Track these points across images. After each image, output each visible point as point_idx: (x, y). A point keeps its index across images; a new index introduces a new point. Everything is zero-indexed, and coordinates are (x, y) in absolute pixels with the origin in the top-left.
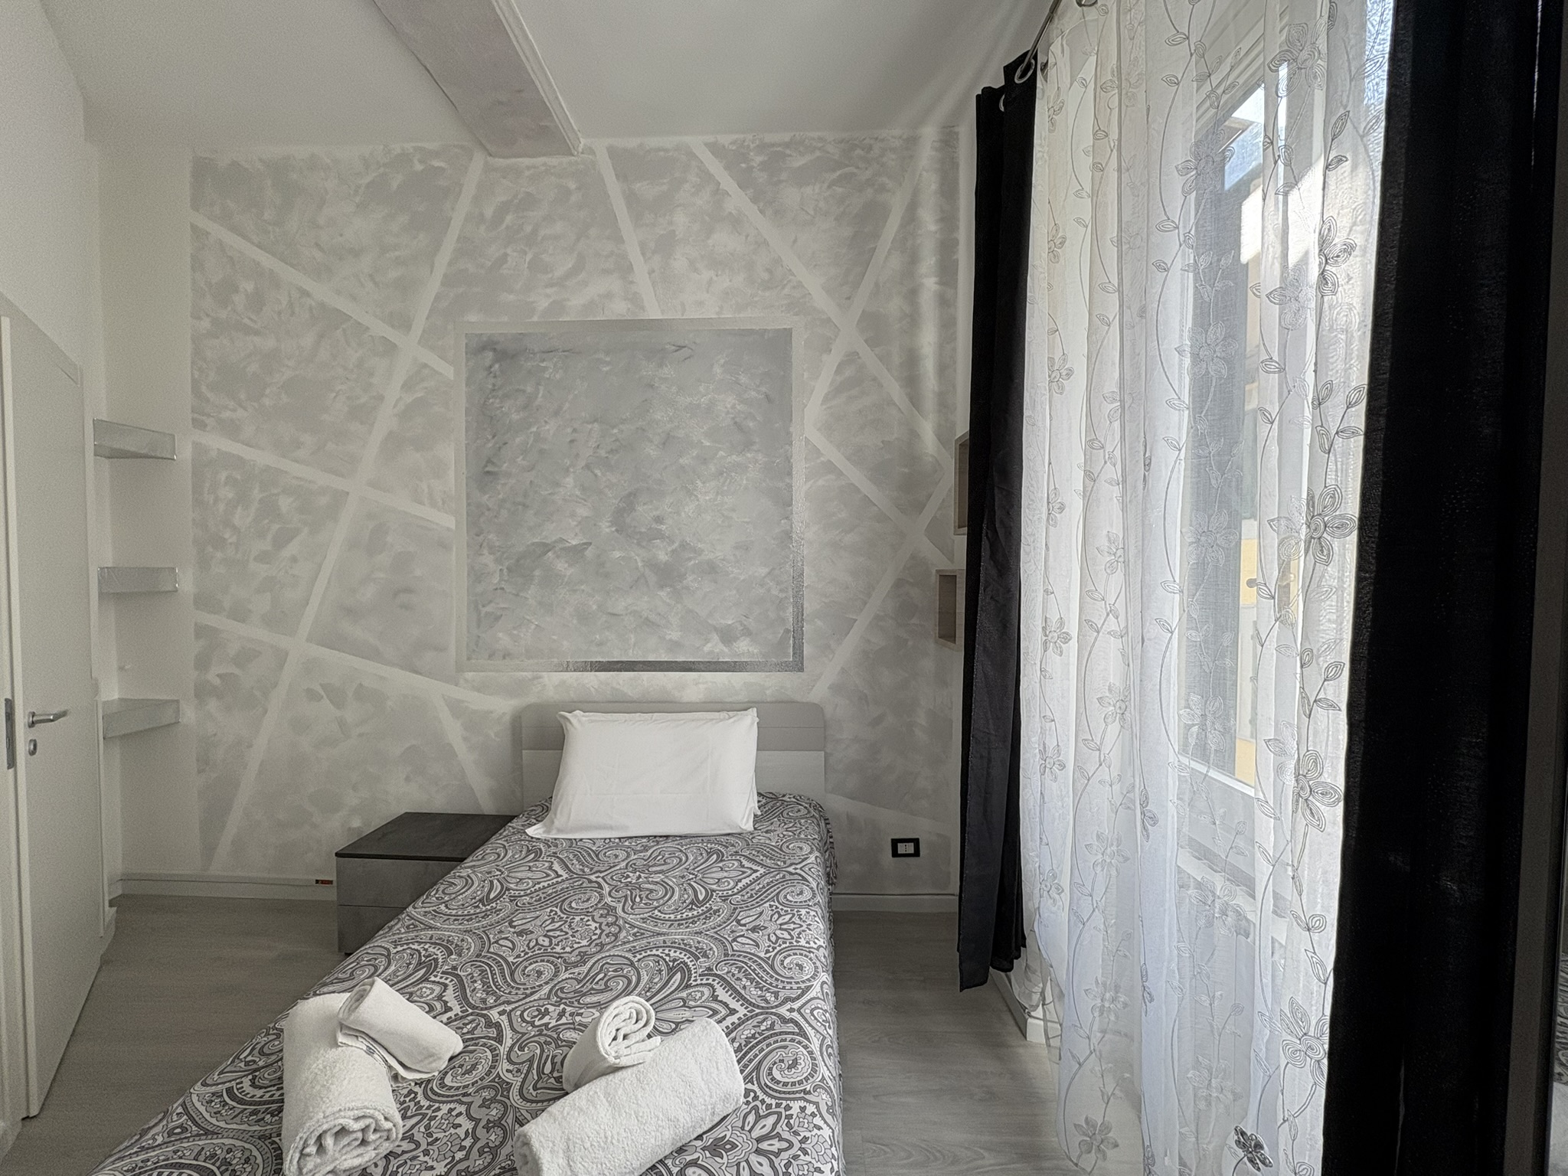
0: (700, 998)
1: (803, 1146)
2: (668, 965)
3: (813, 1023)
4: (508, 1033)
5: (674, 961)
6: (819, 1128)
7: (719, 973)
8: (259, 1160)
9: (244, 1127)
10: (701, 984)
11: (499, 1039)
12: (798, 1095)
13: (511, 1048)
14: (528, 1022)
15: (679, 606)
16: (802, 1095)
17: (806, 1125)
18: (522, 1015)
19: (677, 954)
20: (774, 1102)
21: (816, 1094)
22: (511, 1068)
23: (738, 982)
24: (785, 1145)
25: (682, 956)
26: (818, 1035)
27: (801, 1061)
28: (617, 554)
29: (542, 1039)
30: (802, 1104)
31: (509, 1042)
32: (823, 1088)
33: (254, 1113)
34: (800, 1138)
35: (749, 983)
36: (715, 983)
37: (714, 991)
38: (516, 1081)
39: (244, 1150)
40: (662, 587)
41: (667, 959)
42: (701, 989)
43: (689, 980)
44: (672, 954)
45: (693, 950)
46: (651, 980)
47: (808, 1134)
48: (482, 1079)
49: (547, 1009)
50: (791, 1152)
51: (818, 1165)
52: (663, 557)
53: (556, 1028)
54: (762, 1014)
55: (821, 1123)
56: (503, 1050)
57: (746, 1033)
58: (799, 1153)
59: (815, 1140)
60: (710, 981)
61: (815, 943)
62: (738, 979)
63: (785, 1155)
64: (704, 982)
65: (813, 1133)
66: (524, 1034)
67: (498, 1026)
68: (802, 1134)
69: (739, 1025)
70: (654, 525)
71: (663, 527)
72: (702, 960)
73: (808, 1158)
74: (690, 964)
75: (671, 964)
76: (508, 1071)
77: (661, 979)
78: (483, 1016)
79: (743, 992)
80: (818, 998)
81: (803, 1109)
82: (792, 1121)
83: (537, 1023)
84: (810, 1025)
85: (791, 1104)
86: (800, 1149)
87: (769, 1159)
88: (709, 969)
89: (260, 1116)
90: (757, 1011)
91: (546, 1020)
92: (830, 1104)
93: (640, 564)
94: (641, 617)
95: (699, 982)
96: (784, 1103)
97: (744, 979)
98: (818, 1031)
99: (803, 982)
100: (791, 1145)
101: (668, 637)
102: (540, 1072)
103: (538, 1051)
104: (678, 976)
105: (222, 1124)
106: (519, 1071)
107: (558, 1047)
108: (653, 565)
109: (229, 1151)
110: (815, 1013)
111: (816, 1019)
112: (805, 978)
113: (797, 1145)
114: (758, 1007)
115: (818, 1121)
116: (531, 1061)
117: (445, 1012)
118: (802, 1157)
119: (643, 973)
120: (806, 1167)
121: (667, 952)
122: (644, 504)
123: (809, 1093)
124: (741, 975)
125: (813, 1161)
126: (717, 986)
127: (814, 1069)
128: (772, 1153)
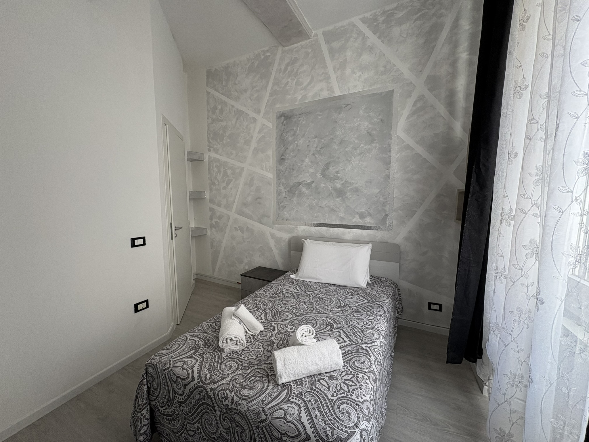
0: (335, 335)
1: (360, 387)
2: (327, 323)
3: (374, 353)
4: (276, 329)
5: (329, 322)
6: (368, 384)
7: (343, 329)
8: (215, 342)
9: (213, 334)
10: (336, 331)
11: (274, 330)
12: (362, 372)
13: (276, 334)
14: (282, 328)
15: (344, 204)
16: (364, 372)
17: (363, 381)
18: (280, 326)
19: (330, 320)
20: (353, 371)
21: (369, 374)
22: (275, 338)
23: (349, 334)
24: (354, 384)
25: (332, 321)
26: (375, 357)
27: (366, 363)
28: (323, 185)
29: (285, 334)
30: (363, 375)
31: (276, 332)
32: (373, 373)
33: (215, 331)
34: (360, 384)
35: (353, 335)
36: (341, 332)
37: (340, 334)
38: (276, 342)
39: (212, 338)
40: (338, 197)
41: (327, 321)
42: (336, 332)
43: (333, 329)
44: (329, 320)
45: (336, 320)
46: (320, 326)
47: (363, 384)
48: (268, 339)
49: (288, 326)
50: (356, 387)
51: (365, 394)
52: (339, 186)
53: (289, 332)
54: (355, 345)
55: (369, 383)
56: (274, 333)
57: (348, 349)
58: (359, 388)
59: (365, 387)
60: (340, 331)
61: (381, 328)
62: (349, 333)
63: (353, 387)
64: (338, 331)
65: (365, 385)
66: (280, 331)
67: (274, 327)
68: (361, 384)
69: (346, 346)
70: (336, 174)
71: (339, 175)
72: (338, 324)
73: (361, 391)
74: (334, 325)
75: (328, 323)
76: (275, 339)
77: (324, 326)
78: (270, 323)
79: (350, 337)
80: (378, 346)
81: (363, 377)
82: (358, 379)
83: (284, 329)
84: (372, 353)
85: (359, 374)
86: (359, 387)
87: (348, 387)
88: (340, 327)
89: (216, 332)
90: (354, 344)
91: (287, 329)
92: (374, 379)
93: (330, 189)
94: (330, 208)
95: (336, 330)
96: (357, 373)
97: (351, 333)
98: (375, 356)
99: (373, 339)
100: (356, 385)
101: (340, 216)
102: (283, 342)
103: (283, 336)
104: (329, 327)
105: (209, 332)
106: (277, 340)
107: (289, 337)
108: (335, 189)
109: (209, 338)
110: (375, 350)
111: (375, 351)
112: (374, 338)
113: (358, 386)
114: (354, 342)
115: (368, 381)
116: (281, 338)
117: (261, 320)
118: (359, 390)
119: (318, 323)
120: (360, 393)
121: (327, 319)
122: (332, 167)
123: (367, 372)
124: (351, 332)
125: (363, 392)
126: (341, 333)
127: (371, 366)
128: (349, 385)
